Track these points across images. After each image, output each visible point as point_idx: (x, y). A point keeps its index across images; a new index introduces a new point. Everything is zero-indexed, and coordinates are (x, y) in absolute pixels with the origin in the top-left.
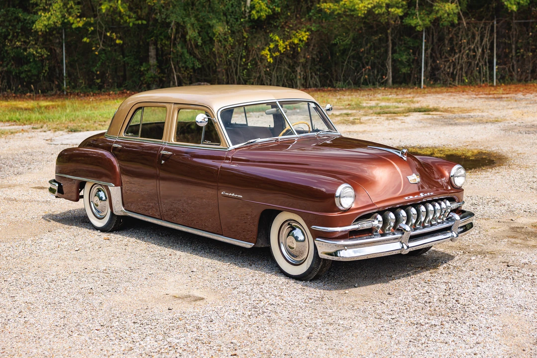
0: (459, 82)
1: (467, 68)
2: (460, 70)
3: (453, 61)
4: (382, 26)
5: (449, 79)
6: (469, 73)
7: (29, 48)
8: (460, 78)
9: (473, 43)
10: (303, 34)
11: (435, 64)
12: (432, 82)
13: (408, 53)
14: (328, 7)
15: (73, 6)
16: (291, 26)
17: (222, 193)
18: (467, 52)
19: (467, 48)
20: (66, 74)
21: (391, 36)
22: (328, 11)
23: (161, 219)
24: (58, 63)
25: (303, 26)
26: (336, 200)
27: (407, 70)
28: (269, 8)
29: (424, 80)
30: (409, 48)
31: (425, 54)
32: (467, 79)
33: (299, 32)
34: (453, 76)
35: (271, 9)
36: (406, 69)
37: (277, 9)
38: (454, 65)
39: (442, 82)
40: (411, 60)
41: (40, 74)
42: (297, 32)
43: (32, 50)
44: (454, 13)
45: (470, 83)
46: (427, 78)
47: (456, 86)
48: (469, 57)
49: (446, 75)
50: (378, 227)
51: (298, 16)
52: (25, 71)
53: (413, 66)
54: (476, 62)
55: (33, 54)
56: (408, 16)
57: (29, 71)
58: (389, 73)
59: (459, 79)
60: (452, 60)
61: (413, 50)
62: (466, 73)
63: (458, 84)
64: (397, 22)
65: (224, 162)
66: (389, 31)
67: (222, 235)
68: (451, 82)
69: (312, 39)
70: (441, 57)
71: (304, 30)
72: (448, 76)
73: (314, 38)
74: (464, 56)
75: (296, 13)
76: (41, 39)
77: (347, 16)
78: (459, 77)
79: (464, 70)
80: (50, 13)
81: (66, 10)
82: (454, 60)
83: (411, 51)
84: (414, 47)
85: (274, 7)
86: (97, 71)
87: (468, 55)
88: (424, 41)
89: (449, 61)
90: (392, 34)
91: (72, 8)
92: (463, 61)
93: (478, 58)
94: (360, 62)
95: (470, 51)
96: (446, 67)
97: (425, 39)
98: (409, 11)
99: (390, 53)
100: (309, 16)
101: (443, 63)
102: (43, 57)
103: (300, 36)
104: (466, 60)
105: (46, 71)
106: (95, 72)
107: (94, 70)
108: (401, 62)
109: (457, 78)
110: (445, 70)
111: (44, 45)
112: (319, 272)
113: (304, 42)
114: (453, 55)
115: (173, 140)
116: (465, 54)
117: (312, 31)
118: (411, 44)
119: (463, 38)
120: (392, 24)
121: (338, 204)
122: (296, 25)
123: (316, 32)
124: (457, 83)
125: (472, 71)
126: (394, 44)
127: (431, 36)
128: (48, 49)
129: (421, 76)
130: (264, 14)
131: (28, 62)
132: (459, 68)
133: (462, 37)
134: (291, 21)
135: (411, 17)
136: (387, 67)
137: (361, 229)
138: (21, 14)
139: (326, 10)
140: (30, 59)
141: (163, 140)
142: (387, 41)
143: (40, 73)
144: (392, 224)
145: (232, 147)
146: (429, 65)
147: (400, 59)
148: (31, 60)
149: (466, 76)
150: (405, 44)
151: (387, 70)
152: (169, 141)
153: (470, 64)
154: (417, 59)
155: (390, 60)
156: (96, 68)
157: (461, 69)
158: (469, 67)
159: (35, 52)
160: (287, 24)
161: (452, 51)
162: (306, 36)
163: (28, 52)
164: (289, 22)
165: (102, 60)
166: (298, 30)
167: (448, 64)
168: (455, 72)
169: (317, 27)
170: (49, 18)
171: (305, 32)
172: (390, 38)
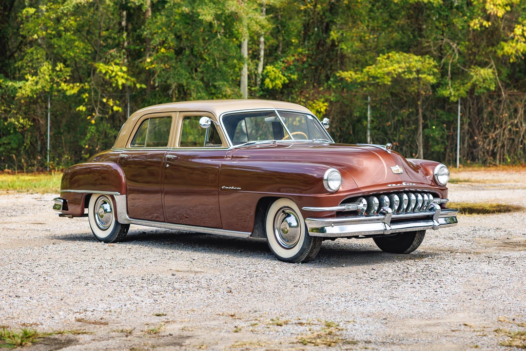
0: (500, 161)
1: (509, 146)
2: (501, 149)
3: (493, 138)
4: (411, 97)
5: (489, 158)
6: (512, 150)
7: (10, 118)
8: (502, 157)
9: (516, 117)
10: (321, 104)
11: (472, 140)
12: (469, 162)
13: (442, 128)
14: (349, 76)
15: (63, 68)
16: (307, 95)
17: (223, 188)
18: (509, 127)
19: (508, 123)
20: (50, 148)
21: (422, 109)
22: (349, 80)
23: (164, 222)
24: (41, 135)
25: (320, 96)
26: (325, 183)
27: (441, 148)
28: (284, 75)
29: (460, 159)
30: (443, 123)
31: (461, 130)
32: (509, 158)
33: (317, 102)
34: (494, 155)
35: (286, 77)
36: (440, 146)
37: (292, 77)
38: (495, 142)
39: (480, 162)
40: (445, 137)
41: (21, 147)
42: (314, 103)
43: (13, 120)
44: (491, 79)
45: (514, 163)
46: (464, 157)
47: (497, 166)
48: (512, 132)
49: (486, 154)
50: (363, 209)
51: (315, 84)
52: (4, 144)
53: (447, 144)
54: (520, 140)
55: (14, 124)
56: (441, 86)
57: (9, 144)
58: (420, 151)
59: (500, 158)
60: (492, 136)
61: (447, 125)
62: (508, 151)
63: (500, 164)
64: (428, 92)
65: (225, 160)
66: (419, 103)
67: (222, 228)
68: (491, 162)
69: (331, 110)
70: (479, 133)
71: (322, 100)
72: (488, 154)
73: (333, 110)
74: (505, 132)
75: (313, 81)
76: (24, 108)
77: (370, 85)
78: (500, 155)
79: (506, 148)
80: (38, 77)
81: (55, 73)
82: (494, 136)
83: (445, 125)
84: (449, 122)
85: (290, 75)
86: (85, 145)
87: (510, 130)
88: (459, 114)
89: (488, 137)
90: (423, 106)
91: (61, 70)
92: (504, 137)
93: (522, 134)
94: (386, 138)
95: (512, 126)
96: (485, 145)
97: (461, 112)
98: (442, 80)
99: (421, 127)
100: (328, 85)
101: (481, 139)
102: (25, 129)
103: (318, 107)
104: (507, 136)
105: (27, 144)
106: (84, 146)
107: (82, 144)
108: (434, 139)
109: (498, 157)
110: (484, 148)
111: (26, 115)
112: (310, 253)
113: (321, 114)
114: (493, 130)
115: (177, 145)
116: (507, 129)
117: (331, 102)
118: (445, 118)
119: (504, 112)
120: (422, 94)
121: (326, 186)
122: (313, 95)
123: (336, 102)
124: (498, 162)
125: (515, 149)
126: (424, 117)
127: (468, 109)
128: (31, 119)
129: (456, 154)
130: (279, 83)
131: (9, 133)
132: (500, 145)
133: (503, 110)
134: (308, 90)
135: (444, 88)
136: (418, 144)
137: (347, 210)
138: (3, 80)
139: (347, 79)
140: (10, 130)
141: (168, 147)
142: (417, 114)
143: (20, 145)
144: (376, 208)
145: (232, 147)
146: (466, 141)
147: (432, 135)
148: (12, 132)
149: (509, 155)
150: (438, 117)
151: (417, 146)
152: (174, 146)
153: (513, 140)
154: (452, 135)
155: (421, 136)
156: (85, 141)
157: (503, 146)
158: (511, 145)
159: (16, 123)
160: (303, 94)
161: (493, 127)
162: (325, 108)
163: (8, 122)
164: (305, 91)
165: (92, 132)
166: (315, 101)
167: (487, 140)
168: (495, 150)
169: (336, 97)
170: (37, 83)
171: (323, 102)
172: (420, 111)
